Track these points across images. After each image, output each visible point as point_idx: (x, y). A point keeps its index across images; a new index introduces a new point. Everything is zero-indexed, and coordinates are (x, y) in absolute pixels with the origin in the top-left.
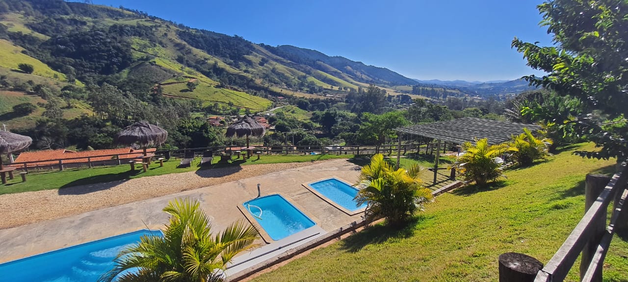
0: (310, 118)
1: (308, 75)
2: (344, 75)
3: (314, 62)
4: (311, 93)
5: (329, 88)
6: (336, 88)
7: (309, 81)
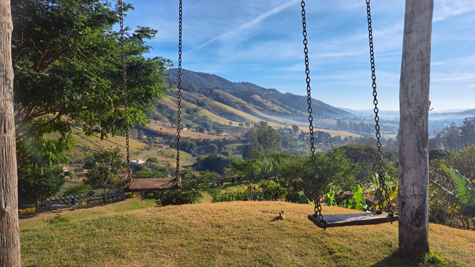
0: (192, 164)
1: (200, 108)
2: (250, 106)
3: (211, 90)
4: (201, 131)
5: (227, 124)
6: (236, 124)
7: (201, 115)
